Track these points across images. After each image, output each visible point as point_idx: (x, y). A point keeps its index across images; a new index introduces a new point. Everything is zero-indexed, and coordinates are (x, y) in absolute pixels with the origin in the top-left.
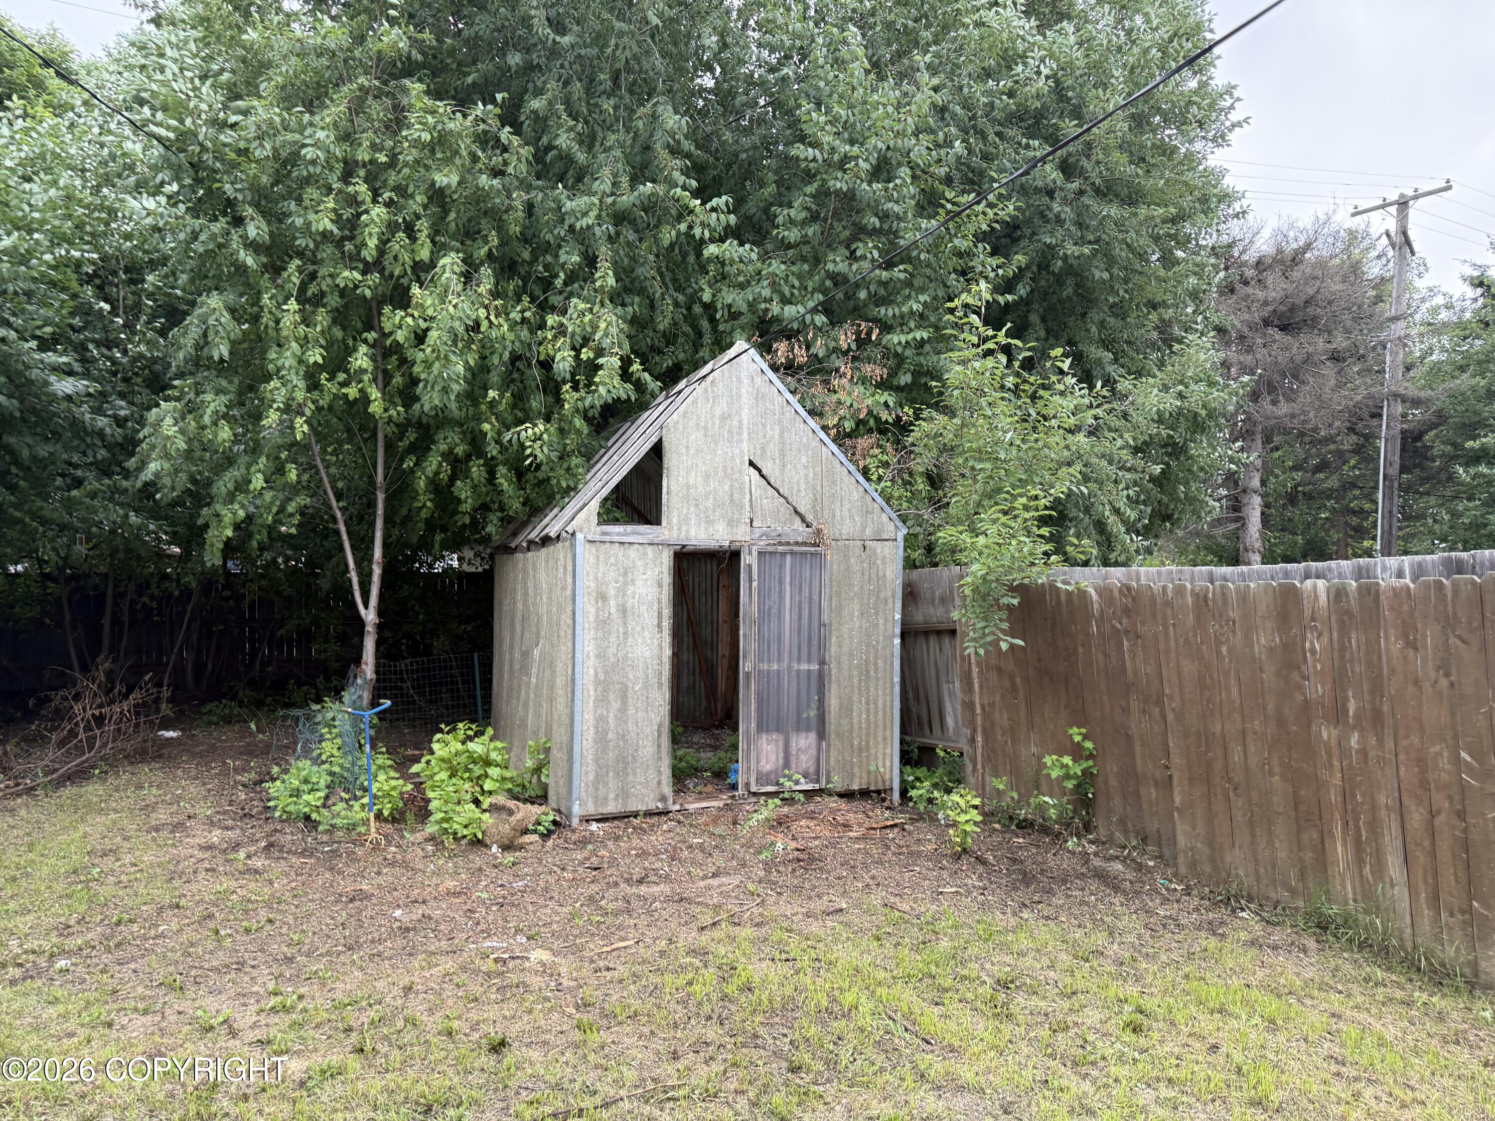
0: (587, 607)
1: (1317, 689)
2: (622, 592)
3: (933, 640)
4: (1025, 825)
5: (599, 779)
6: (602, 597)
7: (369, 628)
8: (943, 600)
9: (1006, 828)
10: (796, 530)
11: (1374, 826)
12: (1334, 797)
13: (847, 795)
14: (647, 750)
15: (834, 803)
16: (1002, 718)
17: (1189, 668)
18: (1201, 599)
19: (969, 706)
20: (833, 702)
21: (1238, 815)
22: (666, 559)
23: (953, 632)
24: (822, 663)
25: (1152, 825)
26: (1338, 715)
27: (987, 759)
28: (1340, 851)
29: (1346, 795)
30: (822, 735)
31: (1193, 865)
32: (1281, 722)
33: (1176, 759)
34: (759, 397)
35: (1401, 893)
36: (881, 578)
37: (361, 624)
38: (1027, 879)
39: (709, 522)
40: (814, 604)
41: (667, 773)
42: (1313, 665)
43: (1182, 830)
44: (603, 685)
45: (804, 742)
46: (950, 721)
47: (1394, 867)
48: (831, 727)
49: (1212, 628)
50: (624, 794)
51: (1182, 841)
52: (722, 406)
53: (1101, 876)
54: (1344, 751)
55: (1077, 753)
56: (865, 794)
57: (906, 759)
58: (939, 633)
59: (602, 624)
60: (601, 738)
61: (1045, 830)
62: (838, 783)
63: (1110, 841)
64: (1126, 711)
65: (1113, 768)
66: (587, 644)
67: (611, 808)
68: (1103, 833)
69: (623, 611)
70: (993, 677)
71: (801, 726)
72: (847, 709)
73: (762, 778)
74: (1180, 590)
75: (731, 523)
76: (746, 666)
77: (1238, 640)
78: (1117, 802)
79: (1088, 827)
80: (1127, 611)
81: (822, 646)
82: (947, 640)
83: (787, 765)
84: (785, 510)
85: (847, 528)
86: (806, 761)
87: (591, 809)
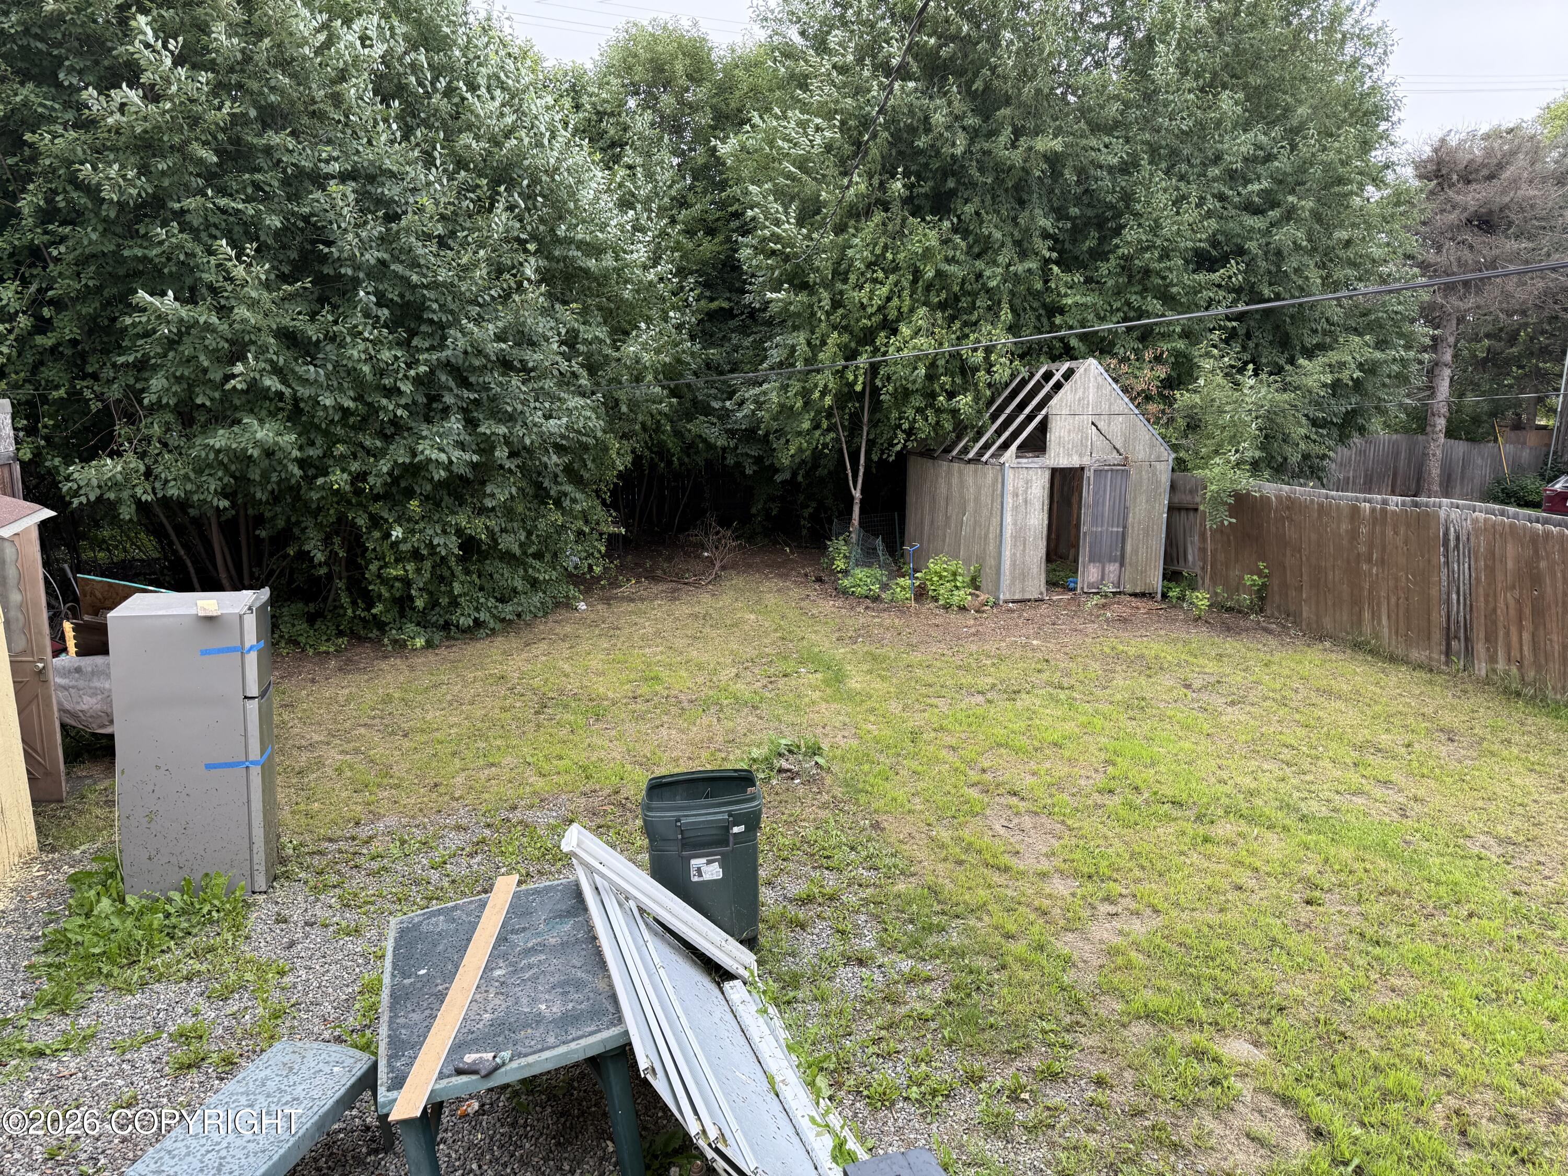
0: (1009, 501)
1: (1363, 549)
2: (1026, 492)
3: (1183, 513)
4: (1230, 610)
5: (1013, 583)
6: (1016, 495)
7: (857, 501)
8: (1191, 492)
9: (1219, 611)
10: (1114, 458)
11: (1379, 605)
12: (1366, 593)
13: (1135, 595)
14: (1035, 570)
15: (1128, 598)
16: (1221, 557)
17: (1314, 537)
18: (1321, 505)
19: (1203, 550)
20: (1128, 548)
21: (1330, 603)
22: (1047, 475)
23: (1196, 510)
24: (1125, 527)
25: (1292, 608)
26: (1369, 560)
27: (1211, 578)
28: (1367, 615)
29: (1370, 592)
30: (1122, 565)
31: (1308, 625)
32: (1348, 562)
33: (1305, 578)
34: (1099, 387)
35: (1386, 630)
36: (1158, 482)
37: (852, 498)
38: (1229, 629)
39: (1070, 455)
40: (1123, 498)
41: (1043, 581)
42: (1362, 539)
43: (1305, 609)
44: (1015, 538)
45: (1112, 568)
46: (1190, 558)
47: (1384, 621)
48: (1127, 561)
49: (1325, 519)
50: (1023, 591)
51: (1305, 615)
52: (1080, 393)
53: (1265, 630)
54: (1371, 574)
55: (1260, 574)
56: (1143, 595)
57: (1165, 577)
58: (1187, 509)
59: (1016, 508)
60: (1014, 563)
61: (1240, 612)
62: (1129, 588)
63: (1272, 616)
64: (1284, 555)
65: (1276, 582)
66: (1008, 519)
67: (1017, 597)
68: (1269, 612)
69: (1026, 501)
70: (1218, 536)
71: (1112, 560)
72: (1135, 551)
73: (1090, 585)
74: (1312, 501)
75: (1081, 455)
76: (1083, 528)
77: (1334, 526)
78: (1277, 598)
79: (1261, 610)
80: (1288, 508)
81: (1125, 518)
82: (1191, 514)
83: (1103, 579)
84: (1109, 447)
85: (1141, 456)
86: (1113, 577)
87: (1008, 597)
